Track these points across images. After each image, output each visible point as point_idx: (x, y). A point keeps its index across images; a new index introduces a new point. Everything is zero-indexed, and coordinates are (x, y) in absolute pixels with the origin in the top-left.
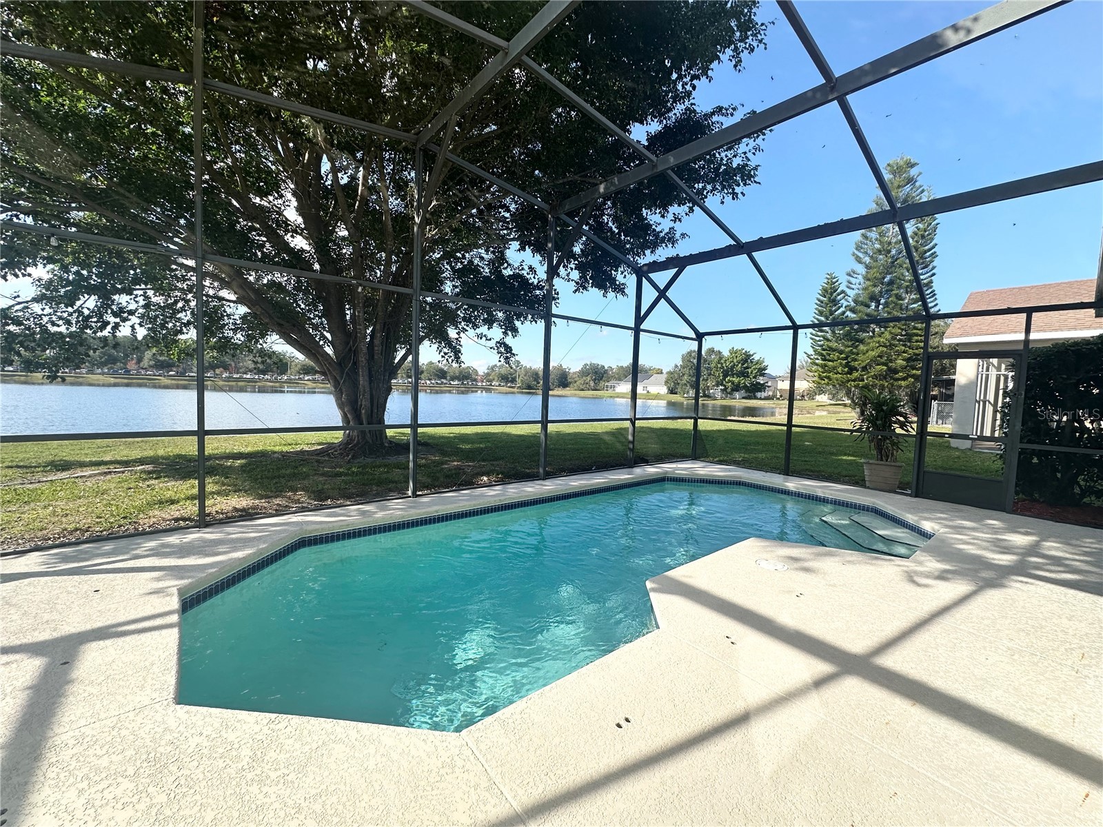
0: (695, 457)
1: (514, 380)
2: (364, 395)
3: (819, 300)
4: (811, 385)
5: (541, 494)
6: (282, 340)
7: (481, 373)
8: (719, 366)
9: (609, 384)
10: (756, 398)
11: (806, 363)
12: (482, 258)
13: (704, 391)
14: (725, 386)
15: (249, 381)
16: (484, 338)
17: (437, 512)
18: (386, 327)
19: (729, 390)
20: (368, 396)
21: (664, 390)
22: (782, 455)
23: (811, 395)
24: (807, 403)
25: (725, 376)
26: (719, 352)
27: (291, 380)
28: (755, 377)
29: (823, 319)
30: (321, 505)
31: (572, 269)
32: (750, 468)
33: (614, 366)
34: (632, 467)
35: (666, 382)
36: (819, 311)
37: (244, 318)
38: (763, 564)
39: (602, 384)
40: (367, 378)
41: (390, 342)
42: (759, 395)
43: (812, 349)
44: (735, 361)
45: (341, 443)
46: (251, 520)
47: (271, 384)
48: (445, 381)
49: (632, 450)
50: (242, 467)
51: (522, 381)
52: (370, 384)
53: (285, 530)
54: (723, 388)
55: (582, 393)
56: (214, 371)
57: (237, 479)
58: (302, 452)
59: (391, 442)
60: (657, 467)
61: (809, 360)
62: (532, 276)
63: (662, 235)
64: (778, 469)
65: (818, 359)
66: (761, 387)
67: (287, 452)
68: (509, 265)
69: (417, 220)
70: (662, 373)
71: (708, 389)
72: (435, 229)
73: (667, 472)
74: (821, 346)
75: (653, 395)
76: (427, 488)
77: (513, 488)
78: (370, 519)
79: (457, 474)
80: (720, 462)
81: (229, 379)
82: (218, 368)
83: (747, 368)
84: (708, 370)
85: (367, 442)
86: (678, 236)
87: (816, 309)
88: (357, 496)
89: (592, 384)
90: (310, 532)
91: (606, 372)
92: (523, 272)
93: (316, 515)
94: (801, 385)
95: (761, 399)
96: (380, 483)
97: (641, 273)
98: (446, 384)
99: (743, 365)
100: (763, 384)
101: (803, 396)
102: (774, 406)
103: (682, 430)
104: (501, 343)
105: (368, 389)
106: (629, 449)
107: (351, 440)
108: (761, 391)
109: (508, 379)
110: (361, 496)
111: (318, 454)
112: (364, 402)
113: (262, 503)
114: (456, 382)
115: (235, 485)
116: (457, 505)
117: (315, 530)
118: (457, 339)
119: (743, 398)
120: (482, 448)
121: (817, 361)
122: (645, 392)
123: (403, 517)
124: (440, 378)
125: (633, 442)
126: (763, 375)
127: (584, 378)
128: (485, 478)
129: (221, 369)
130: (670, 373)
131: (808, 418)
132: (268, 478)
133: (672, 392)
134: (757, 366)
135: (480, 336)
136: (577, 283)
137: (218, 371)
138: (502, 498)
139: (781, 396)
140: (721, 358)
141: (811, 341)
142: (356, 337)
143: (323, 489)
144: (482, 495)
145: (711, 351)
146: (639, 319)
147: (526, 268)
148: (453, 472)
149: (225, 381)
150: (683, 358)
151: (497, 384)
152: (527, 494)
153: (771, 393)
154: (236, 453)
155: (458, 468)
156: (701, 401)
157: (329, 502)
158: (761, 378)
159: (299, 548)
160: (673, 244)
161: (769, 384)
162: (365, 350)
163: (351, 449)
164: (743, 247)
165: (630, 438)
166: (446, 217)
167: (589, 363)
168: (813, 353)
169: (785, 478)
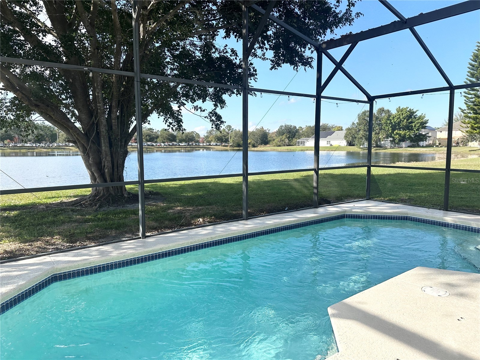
0: (369, 197)
1: (227, 141)
2: (106, 158)
3: (471, 65)
4: (464, 134)
5: (244, 232)
6: (41, 117)
7: (202, 136)
8: (388, 122)
9: (300, 140)
10: (419, 146)
11: (460, 116)
12: (194, 45)
13: (376, 142)
14: (393, 138)
15: (29, 148)
16: (199, 110)
17: (161, 249)
18: (120, 104)
19: (397, 141)
20: (109, 158)
21: (344, 143)
22: (442, 194)
23: (464, 142)
24: (461, 149)
25: (393, 130)
26: (388, 111)
27: (59, 146)
28: (417, 130)
29: (474, 80)
30: (72, 247)
31: (267, 49)
32: (415, 205)
33: (304, 126)
34: (316, 207)
35: (346, 137)
36: (471, 74)
37: (12, 102)
38: (428, 290)
39: (295, 140)
40: (108, 145)
41: (124, 116)
42: (421, 143)
43: (465, 105)
44: (401, 117)
45: (90, 196)
46: (15, 261)
47: (45, 150)
48: (175, 143)
49: (317, 194)
50: (15, 217)
51: (233, 141)
52: (110, 149)
53: (40, 269)
54: (392, 139)
55: (279, 148)
56: (3, 142)
57: (10, 227)
58: (62, 203)
59: (129, 193)
60: (337, 207)
61: (462, 114)
62: (234, 57)
63: (340, 16)
64: (439, 205)
65: (470, 113)
66: (423, 138)
67: (50, 204)
68: (216, 49)
69: (134, 16)
70: (342, 130)
71: (380, 141)
72: (153, 23)
73: (345, 211)
74: (473, 102)
75: (335, 147)
76: (155, 229)
77: (222, 228)
78: (108, 258)
79: (180, 218)
80: (390, 201)
81: (14, 147)
82: (6, 139)
83: (412, 122)
84: (379, 125)
85: (110, 194)
86: (353, 14)
87: (469, 72)
88: (100, 238)
89: (287, 140)
90: (60, 270)
91: (297, 131)
92: (227, 54)
93: (66, 255)
94: (457, 135)
95: (423, 147)
96: (118, 227)
97: (321, 50)
98: (176, 145)
99: (407, 120)
100: (424, 135)
101: (458, 143)
102: (433, 152)
103: (358, 175)
104: (214, 113)
105: (109, 153)
106: (314, 193)
107: (98, 193)
108: (423, 141)
109: (222, 140)
110: (103, 238)
111: (73, 205)
112: (107, 163)
113: (26, 246)
114: (183, 144)
115: (8, 232)
116: (178, 243)
117: (64, 268)
118: (178, 111)
119: (409, 147)
120: (200, 196)
121: (469, 115)
122: (329, 145)
123: (134, 255)
124: (171, 141)
125: (317, 188)
126: (425, 128)
127: (281, 137)
128: (201, 220)
129: (8, 140)
130: (348, 129)
131: (462, 161)
132: (33, 225)
133: (350, 144)
134: (420, 121)
135: (196, 108)
136: (272, 61)
137: (6, 142)
138: (213, 236)
139: (440, 144)
140: (389, 116)
141: (465, 98)
142: (97, 113)
143: (74, 233)
144: (197, 235)
145: (382, 110)
146: (320, 88)
147: (229, 51)
148: (177, 215)
149: (12, 149)
150: (359, 117)
151: (215, 144)
152: (233, 232)
153: (431, 142)
154: (12, 206)
155: (180, 212)
156: (373, 150)
157: (78, 244)
158: (423, 130)
159: (52, 282)
160: (350, 22)
161: (430, 135)
162: (104, 122)
163: (98, 200)
164: (406, 22)
165: (315, 184)
166: (162, 13)
167: (284, 125)
168: (466, 108)
169: (444, 214)
